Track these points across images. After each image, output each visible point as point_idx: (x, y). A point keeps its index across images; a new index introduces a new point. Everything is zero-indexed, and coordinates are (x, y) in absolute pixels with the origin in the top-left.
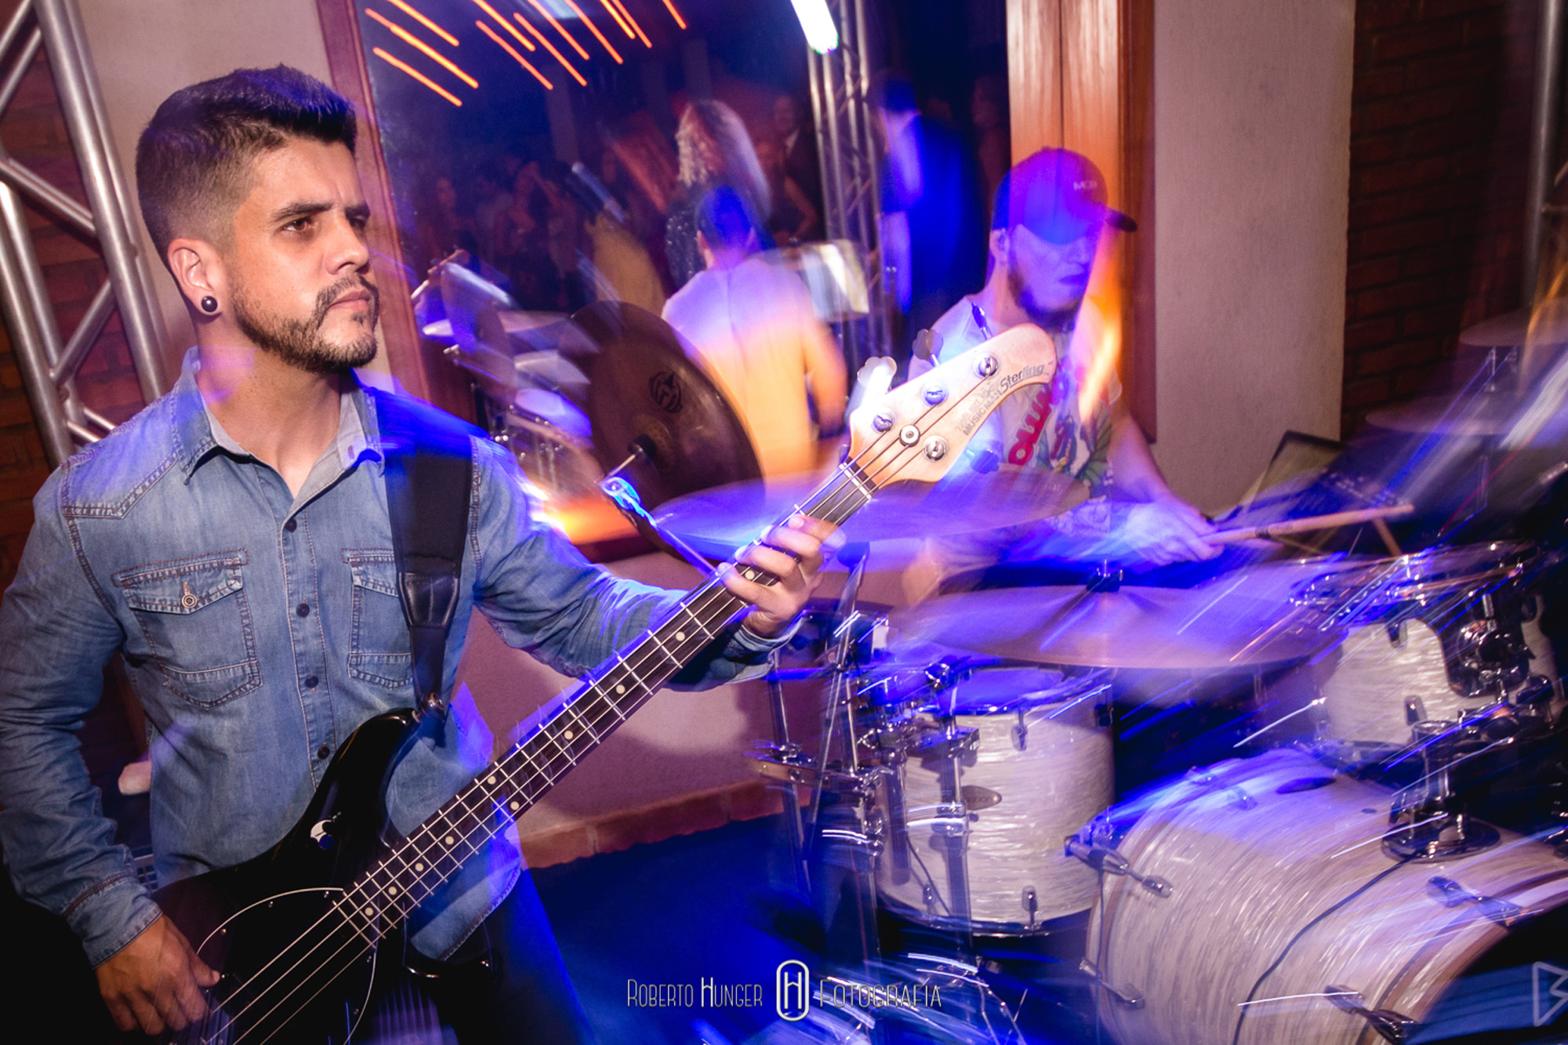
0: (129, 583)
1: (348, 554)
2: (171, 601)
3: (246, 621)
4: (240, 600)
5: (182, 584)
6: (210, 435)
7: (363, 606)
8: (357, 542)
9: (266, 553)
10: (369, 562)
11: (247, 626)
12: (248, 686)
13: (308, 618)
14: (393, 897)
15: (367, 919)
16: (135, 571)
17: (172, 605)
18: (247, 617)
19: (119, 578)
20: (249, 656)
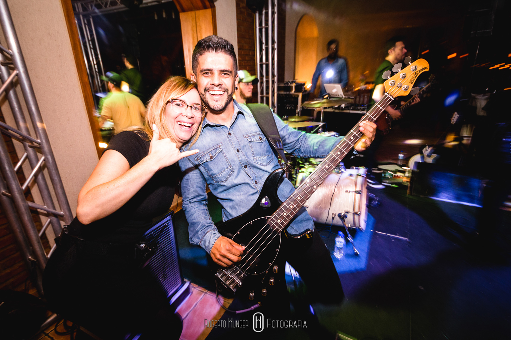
0: (198, 159)
1: (245, 136)
2: (208, 158)
3: (226, 157)
4: (223, 153)
5: (209, 154)
6: (206, 122)
7: (252, 146)
8: (246, 133)
9: (226, 142)
10: (250, 136)
11: (226, 158)
12: (232, 172)
13: (240, 152)
14: (285, 216)
15: (279, 223)
16: (199, 155)
17: (208, 159)
18: (225, 156)
19: (196, 159)
20: (229, 165)
